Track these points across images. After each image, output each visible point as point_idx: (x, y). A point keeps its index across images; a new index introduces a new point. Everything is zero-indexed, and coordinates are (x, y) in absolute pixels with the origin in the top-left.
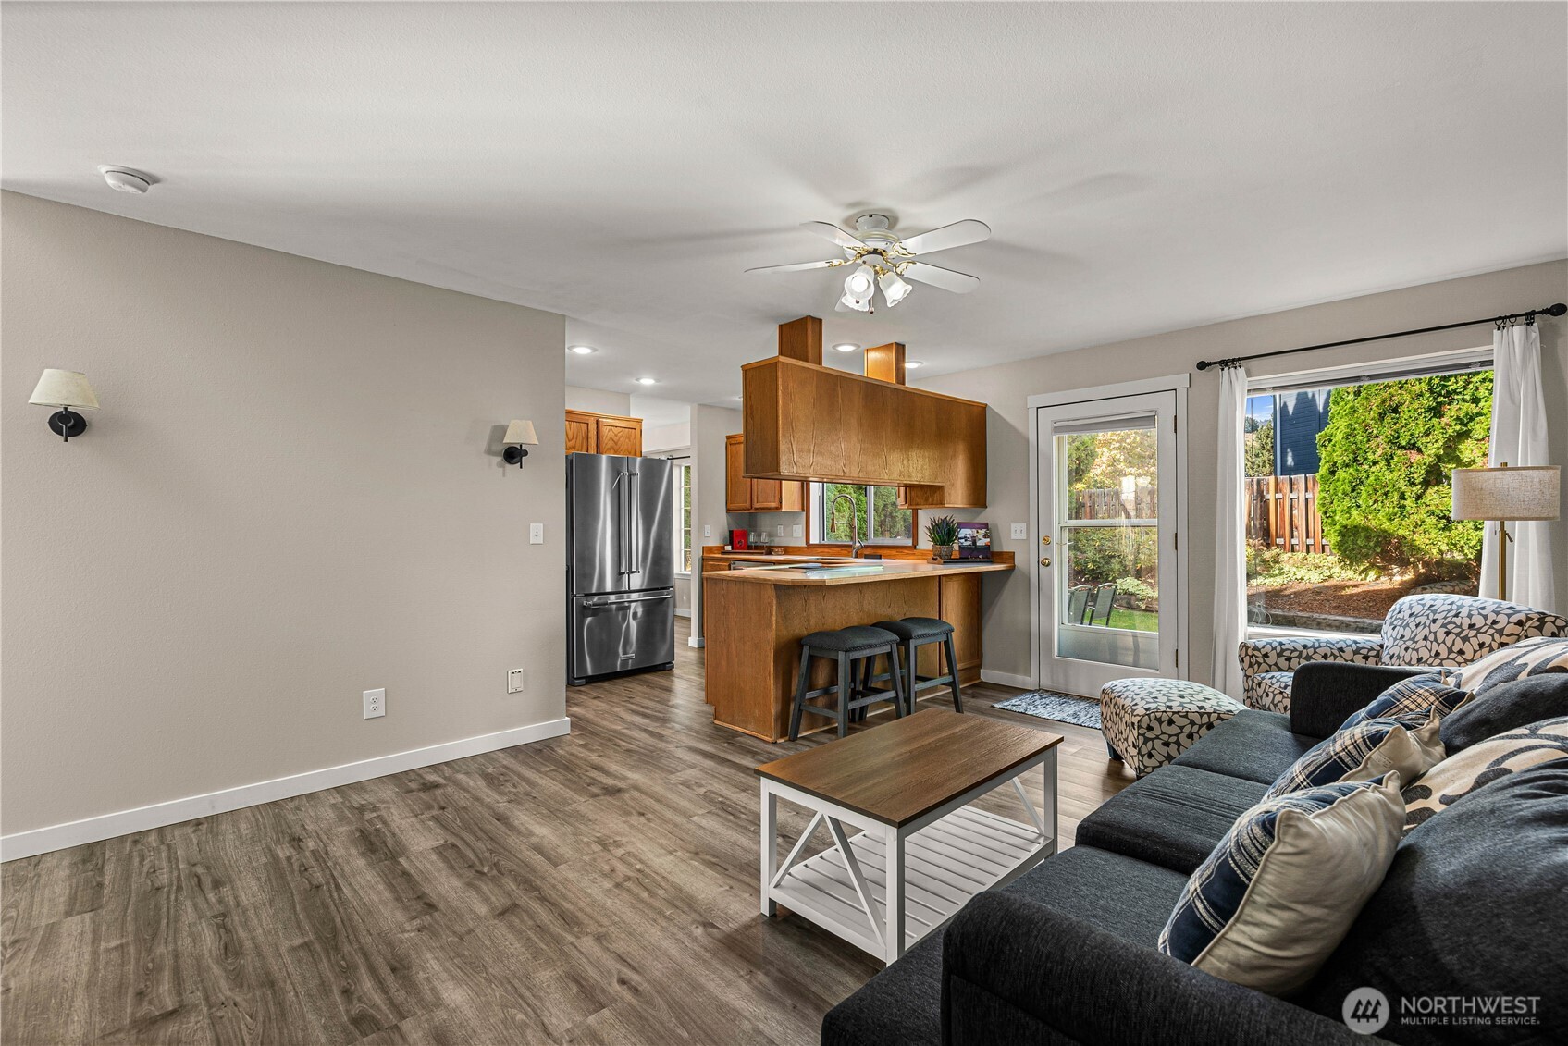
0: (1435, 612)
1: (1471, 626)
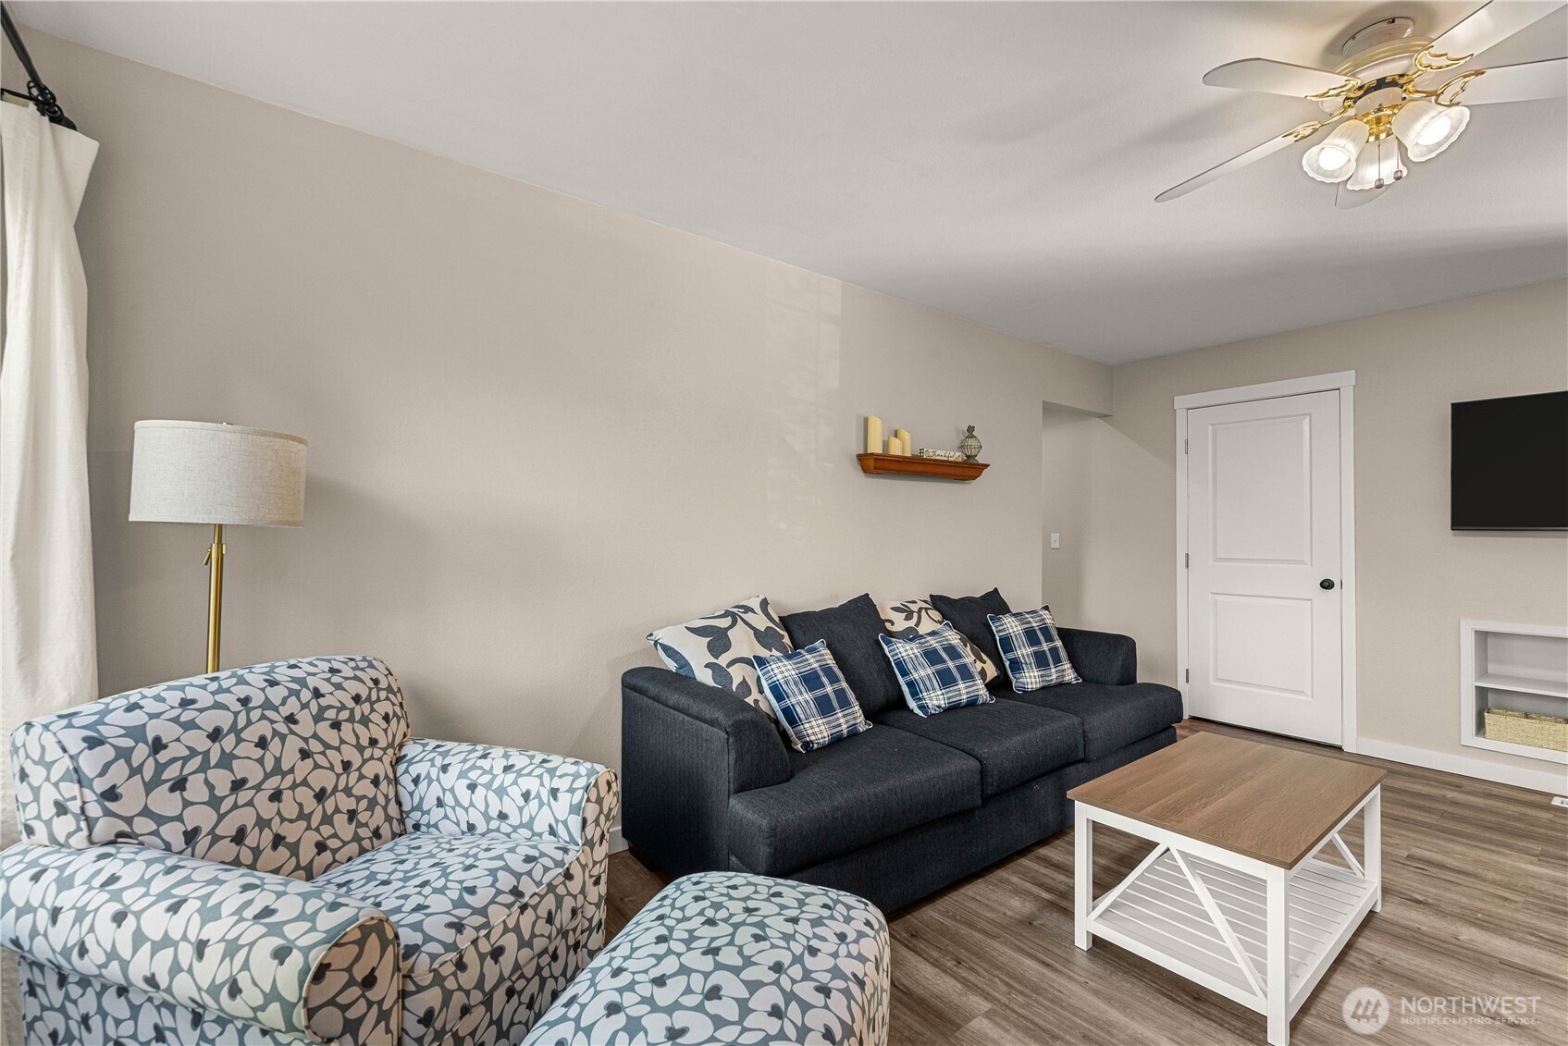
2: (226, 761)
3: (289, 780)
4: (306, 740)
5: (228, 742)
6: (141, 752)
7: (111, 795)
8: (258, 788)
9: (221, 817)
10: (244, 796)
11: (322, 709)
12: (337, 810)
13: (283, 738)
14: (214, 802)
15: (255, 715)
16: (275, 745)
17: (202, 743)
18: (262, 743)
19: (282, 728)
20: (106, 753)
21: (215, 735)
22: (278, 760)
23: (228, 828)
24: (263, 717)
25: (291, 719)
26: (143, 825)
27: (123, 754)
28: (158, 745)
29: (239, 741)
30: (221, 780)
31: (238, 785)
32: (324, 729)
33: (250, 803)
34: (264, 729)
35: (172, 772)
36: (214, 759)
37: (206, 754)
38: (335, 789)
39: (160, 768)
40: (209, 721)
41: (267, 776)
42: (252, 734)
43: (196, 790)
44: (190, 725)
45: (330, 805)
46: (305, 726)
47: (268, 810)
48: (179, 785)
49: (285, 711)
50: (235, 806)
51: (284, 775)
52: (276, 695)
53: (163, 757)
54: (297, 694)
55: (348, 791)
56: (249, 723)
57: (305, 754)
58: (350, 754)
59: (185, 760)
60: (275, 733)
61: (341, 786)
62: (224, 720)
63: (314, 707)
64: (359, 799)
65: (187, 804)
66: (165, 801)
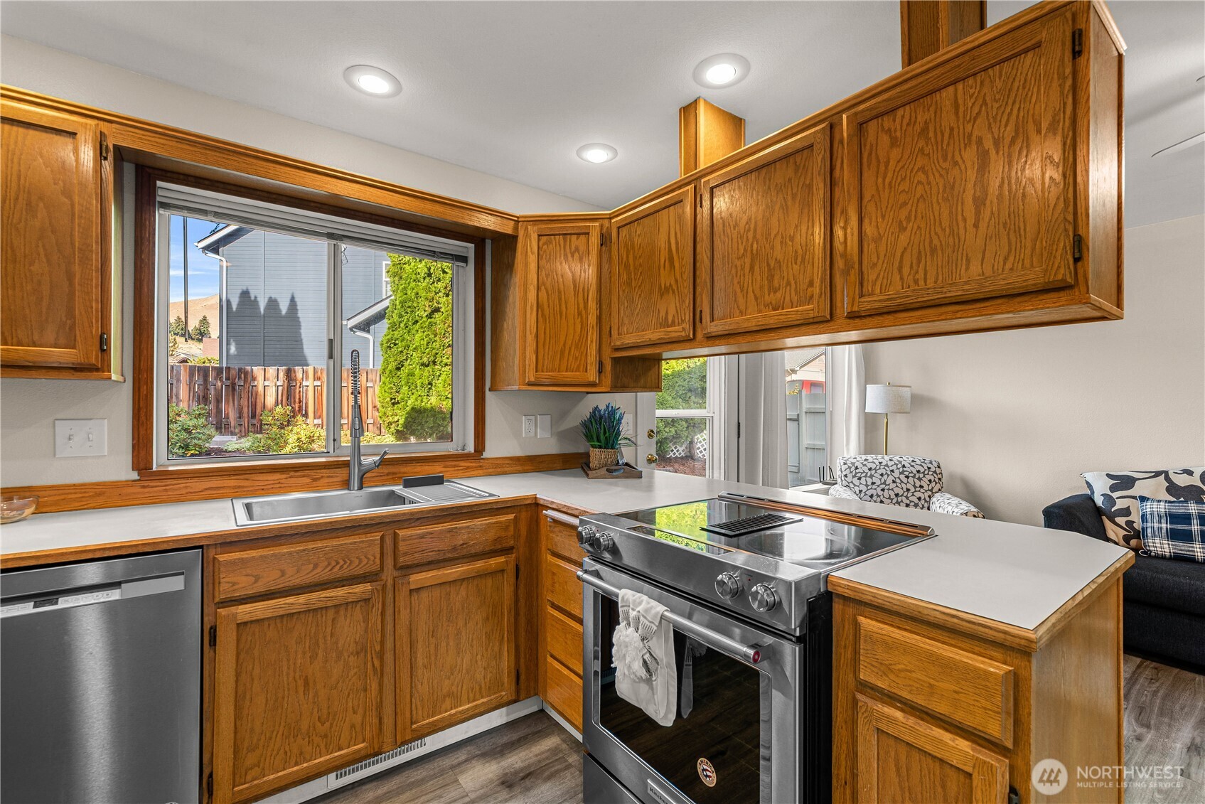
0: (887, 465)
1: (918, 472)
2: (871, 476)
3: (887, 487)
4: (895, 478)
5: (873, 472)
6: (853, 468)
7: (846, 476)
8: (878, 486)
9: (868, 490)
10: (874, 487)
11: (904, 471)
12: (902, 501)
13: (888, 475)
14: (867, 485)
15: (882, 467)
16: (885, 477)
17: (867, 470)
18: (882, 475)
19: (889, 473)
20: (846, 466)
21: (870, 469)
22: (885, 481)
23: (869, 493)
24: (884, 468)
25: (892, 471)
26: (851, 485)
27: (850, 468)
28: (857, 468)
29: (876, 472)
30: (869, 481)
31: (873, 483)
32: (902, 477)
33: (875, 489)
34: (884, 471)
35: (858, 475)
36: (869, 475)
37: (867, 473)
38: (902, 495)
39: (856, 473)
40: (869, 465)
41: (881, 484)
42: (880, 472)
43: (863, 480)
44: (865, 465)
45: (900, 499)
46: (896, 474)
47: (880, 493)
48: (860, 479)
49: (891, 468)
50: (871, 488)
51: (886, 485)
52: (890, 463)
53: (857, 471)
54: (897, 465)
55: (907, 498)
56: (880, 469)
57: (894, 482)
58: (909, 486)
59: (862, 473)
60: (886, 473)
61: (905, 494)
62: (873, 466)
63: (901, 470)
64: (911, 502)
65: (861, 484)
66: (856, 481)
